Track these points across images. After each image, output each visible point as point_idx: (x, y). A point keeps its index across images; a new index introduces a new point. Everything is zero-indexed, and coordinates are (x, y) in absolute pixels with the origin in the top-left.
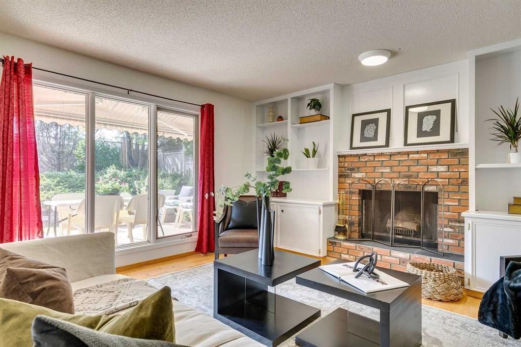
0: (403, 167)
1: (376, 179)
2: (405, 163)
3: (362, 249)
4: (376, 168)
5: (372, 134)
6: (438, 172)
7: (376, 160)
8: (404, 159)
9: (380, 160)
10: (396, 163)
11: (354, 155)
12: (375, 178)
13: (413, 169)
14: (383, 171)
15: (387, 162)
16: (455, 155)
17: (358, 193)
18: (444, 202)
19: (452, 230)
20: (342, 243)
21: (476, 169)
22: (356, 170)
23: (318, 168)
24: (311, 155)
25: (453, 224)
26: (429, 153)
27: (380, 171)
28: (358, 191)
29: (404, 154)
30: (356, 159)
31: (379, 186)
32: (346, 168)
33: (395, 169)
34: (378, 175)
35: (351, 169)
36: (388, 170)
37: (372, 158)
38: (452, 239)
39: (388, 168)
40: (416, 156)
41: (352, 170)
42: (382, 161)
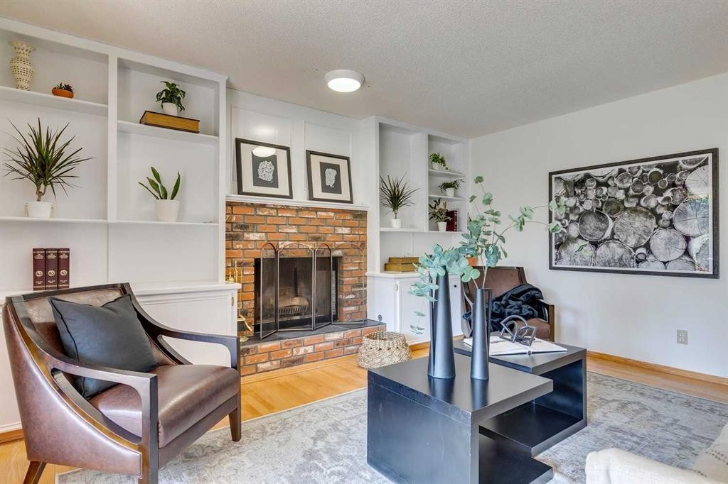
0: (311, 227)
1: (280, 243)
2: (313, 222)
3: (290, 344)
4: (280, 226)
5: (269, 178)
6: (343, 234)
7: (280, 215)
8: (312, 217)
9: (285, 215)
10: (303, 222)
11: (247, 205)
12: (278, 241)
13: (322, 230)
14: (289, 231)
15: (292, 219)
16: (356, 217)
17: (253, 264)
18: (348, 266)
19: (354, 296)
20: (259, 347)
21: (382, 233)
22: (251, 228)
23: (177, 221)
24: (169, 195)
25: (355, 290)
26: (336, 211)
27: (285, 231)
28: (253, 260)
29: (312, 211)
30: (251, 212)
31: (284, 252)
32: (235, 225)
33: (303, 229)
34: (282, 236)
35: (241, 226)
36: (294, 230)
37: (273, 212)
38: (354, 306)
39: (294, 227)
40: (324, 214)
41: (245, 227)
42: (288, 217)
